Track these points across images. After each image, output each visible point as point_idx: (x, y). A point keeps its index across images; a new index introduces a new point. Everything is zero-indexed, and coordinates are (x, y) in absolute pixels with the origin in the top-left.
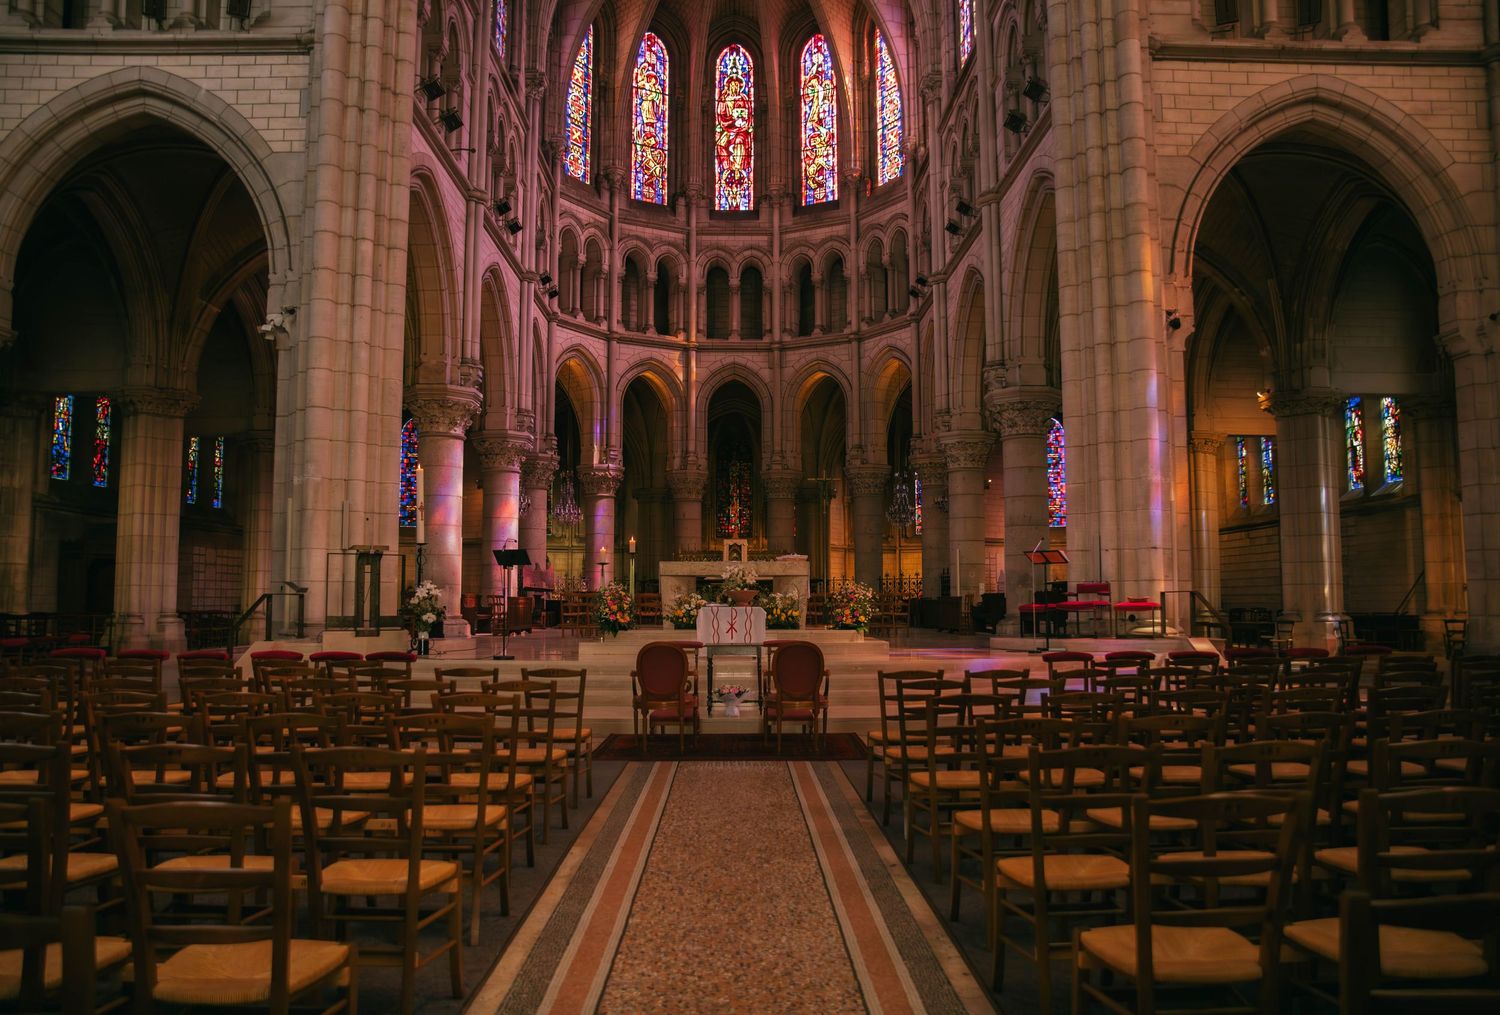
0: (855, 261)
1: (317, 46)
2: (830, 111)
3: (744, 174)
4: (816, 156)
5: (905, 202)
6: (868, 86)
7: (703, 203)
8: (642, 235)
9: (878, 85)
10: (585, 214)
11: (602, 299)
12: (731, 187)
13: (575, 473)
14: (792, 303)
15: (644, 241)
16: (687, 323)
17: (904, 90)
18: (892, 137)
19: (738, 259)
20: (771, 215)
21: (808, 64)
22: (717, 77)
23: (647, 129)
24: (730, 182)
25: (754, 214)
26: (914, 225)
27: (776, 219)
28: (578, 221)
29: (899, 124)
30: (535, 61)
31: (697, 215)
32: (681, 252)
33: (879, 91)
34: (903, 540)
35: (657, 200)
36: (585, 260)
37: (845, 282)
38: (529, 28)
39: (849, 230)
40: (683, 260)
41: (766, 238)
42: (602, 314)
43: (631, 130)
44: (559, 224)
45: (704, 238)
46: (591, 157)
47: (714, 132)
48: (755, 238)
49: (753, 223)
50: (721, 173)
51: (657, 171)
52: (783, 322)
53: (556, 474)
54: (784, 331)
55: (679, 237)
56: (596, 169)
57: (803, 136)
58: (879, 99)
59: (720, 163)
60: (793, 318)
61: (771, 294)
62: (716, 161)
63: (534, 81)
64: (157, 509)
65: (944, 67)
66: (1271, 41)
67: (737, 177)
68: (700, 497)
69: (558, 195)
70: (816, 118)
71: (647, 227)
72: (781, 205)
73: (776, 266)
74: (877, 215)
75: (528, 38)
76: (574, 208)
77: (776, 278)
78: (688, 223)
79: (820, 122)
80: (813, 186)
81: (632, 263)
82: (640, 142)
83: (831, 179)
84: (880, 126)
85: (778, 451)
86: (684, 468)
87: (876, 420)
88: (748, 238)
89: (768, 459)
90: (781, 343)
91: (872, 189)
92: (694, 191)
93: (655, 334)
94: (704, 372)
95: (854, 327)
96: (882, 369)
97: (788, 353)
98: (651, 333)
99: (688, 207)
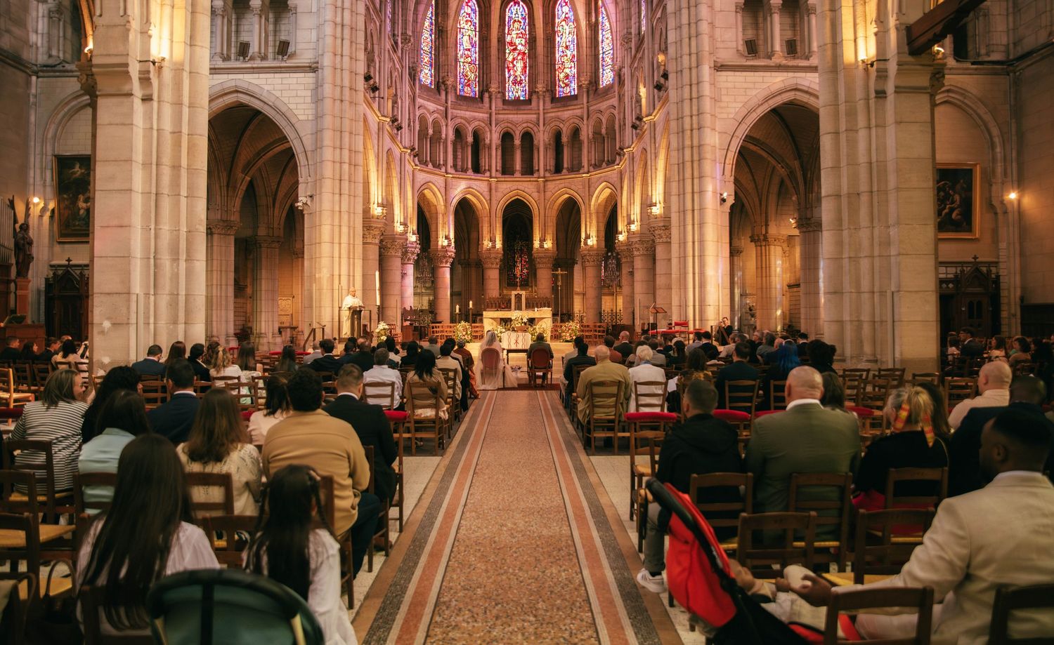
0: (586, 133)
1: (320, 71)
2: (573, 41)
3: (523, 78)
4: (564, 68)
5: (614, 99)
6: (594, 28)
7: (499, 95)
8: (464, 116)
9: (600, 27)
10: (431, 106)
11: (442, 154)
12: (515, 85)
14: (551, 155)
15: (465, 119)
16: (490, 166)
17: (614, 34)
18: (608, 59)
19: (519, 128)
20: (538, 103)
21: (560, 12)
22: (507, 19)
23: (466, 52)
24: (515, 83)
25: (529, 102)
26: (619, 113)
27: (541, 105)
28: (428, 110)
29: (611, 52)
30: (406, 29)
31: (496, 103)
32: (486, 124)
33: (600, 31)
35: (472, 95)
36: (432, 132)
37: (580, 143)
38: (402, 10)
39: (583, 113)
40: (487, 129)
41: (535, 116)
42: (442, 163)
43: (457, 54)
44: (418, 113)
45: (500, 116)
46: (434, 72)
47: (505, 53)
48: (529, 116)
49: (529, 107)
50: (509, 77)
51: (472, 77)
52: (545, 165)
53: (418, 255)
54: (546, 170)
55: (486, 116)
56: (437, 79)
57: (557, 56)
58: (600, 36)
59: (509, 71)
60: (552, 163)
61: (538, 149)
62: (506, 70)
63: (406, 40)
64: (224, 282)
65: (633, 31)
66: (776, 60)
67: (519, 79)
68: (498, 266)
69: (417, 96)
70: (564, 45)
71: (467, 111)
72: (544, 97)
73: (541, 133)
74: (599, 105)
75: (402, 16)
76: (426, 103)
77: (542, 140)
78: (490, 109)
79: (567, 47)
80: (563, 85)
81: (458, 133)
82: (462, 60)
83: (573, 82)
84: (601, 52)
85: (542, 240)
86: (490, 249)
87: (598, 222)
88: (525, 116)
89: (536, 244)
90: (544, 177)
91: (596, 89)
92: (494, 88)
93: (472, 174)
94: (500, 195)
95: (586, 169)
96: (601, 194)
97: (548, 183)
98: (470, 172)
99: (490, 97)
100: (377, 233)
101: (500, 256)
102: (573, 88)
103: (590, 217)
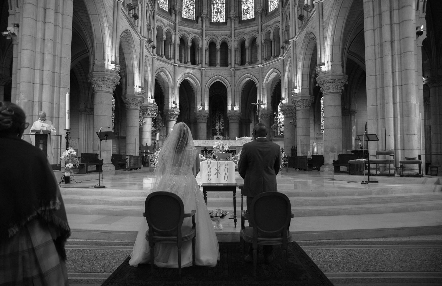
0: (260, 39)
3: (222, 10)
4: (247, 3)
5: (279, 17)
7: (207, 20)
8: (186, 30)
10: (166, 21)
11: (172, 52)
12: (217, 14)
13: (162, 112)
14: (238, 54)
15: (187, 32)
16: (202, 61)
19: (219, 39)
20: (231, 24)
25: (226, 23)
26: (282, 24)
27: (232, 25)
28: (163, 24)
31: (205, 24)
32: (200, 36)
34: (274, 137)
35: (191, 18)
36: (166, 38)
37: (257, 47)
39: (258, 28)
40: (200, 39)
41: (229, 32)
42: (172, 57)
44: (156, 24)
45: (208, 32)
46: (168, 2)
48: (225, 32)
49: (225, 26)
50: (214, 9)
51: (192, 8)
52: (235, 61)
54: (235, 64)
55: (199, 31)
56: (170, 6)
59: (214, 6)
60: (239, 59)
61: (231, 51)
62: (212, 5)
67: (219, 11)
68: (206, 121)
69: (156, 13)
71: (188, 27)
72: (235, 20)
73: (233, 41)
74: (268, 22)
76: (162, 19)
77: (233, 46)
78: (202, 27)
80: (246, 14)
81: (183, 41)
83: (252, 11)
85: (233, 106)
86: (201, 111)
87: (267, 94)
88: (223, 32)
89: (229, 108)
90: (234, 68)
91: (267, 14)
92: (204, 15)
93: (191, 65)
94: (207, 78)
95: (260, 62)
96: (270, 76)
97: (237, 71)
98: (189, 64)
99: (202, 21)
100: (110, 83)
101: (207, 115)
102: (251, 15)
103: (263, 91)
